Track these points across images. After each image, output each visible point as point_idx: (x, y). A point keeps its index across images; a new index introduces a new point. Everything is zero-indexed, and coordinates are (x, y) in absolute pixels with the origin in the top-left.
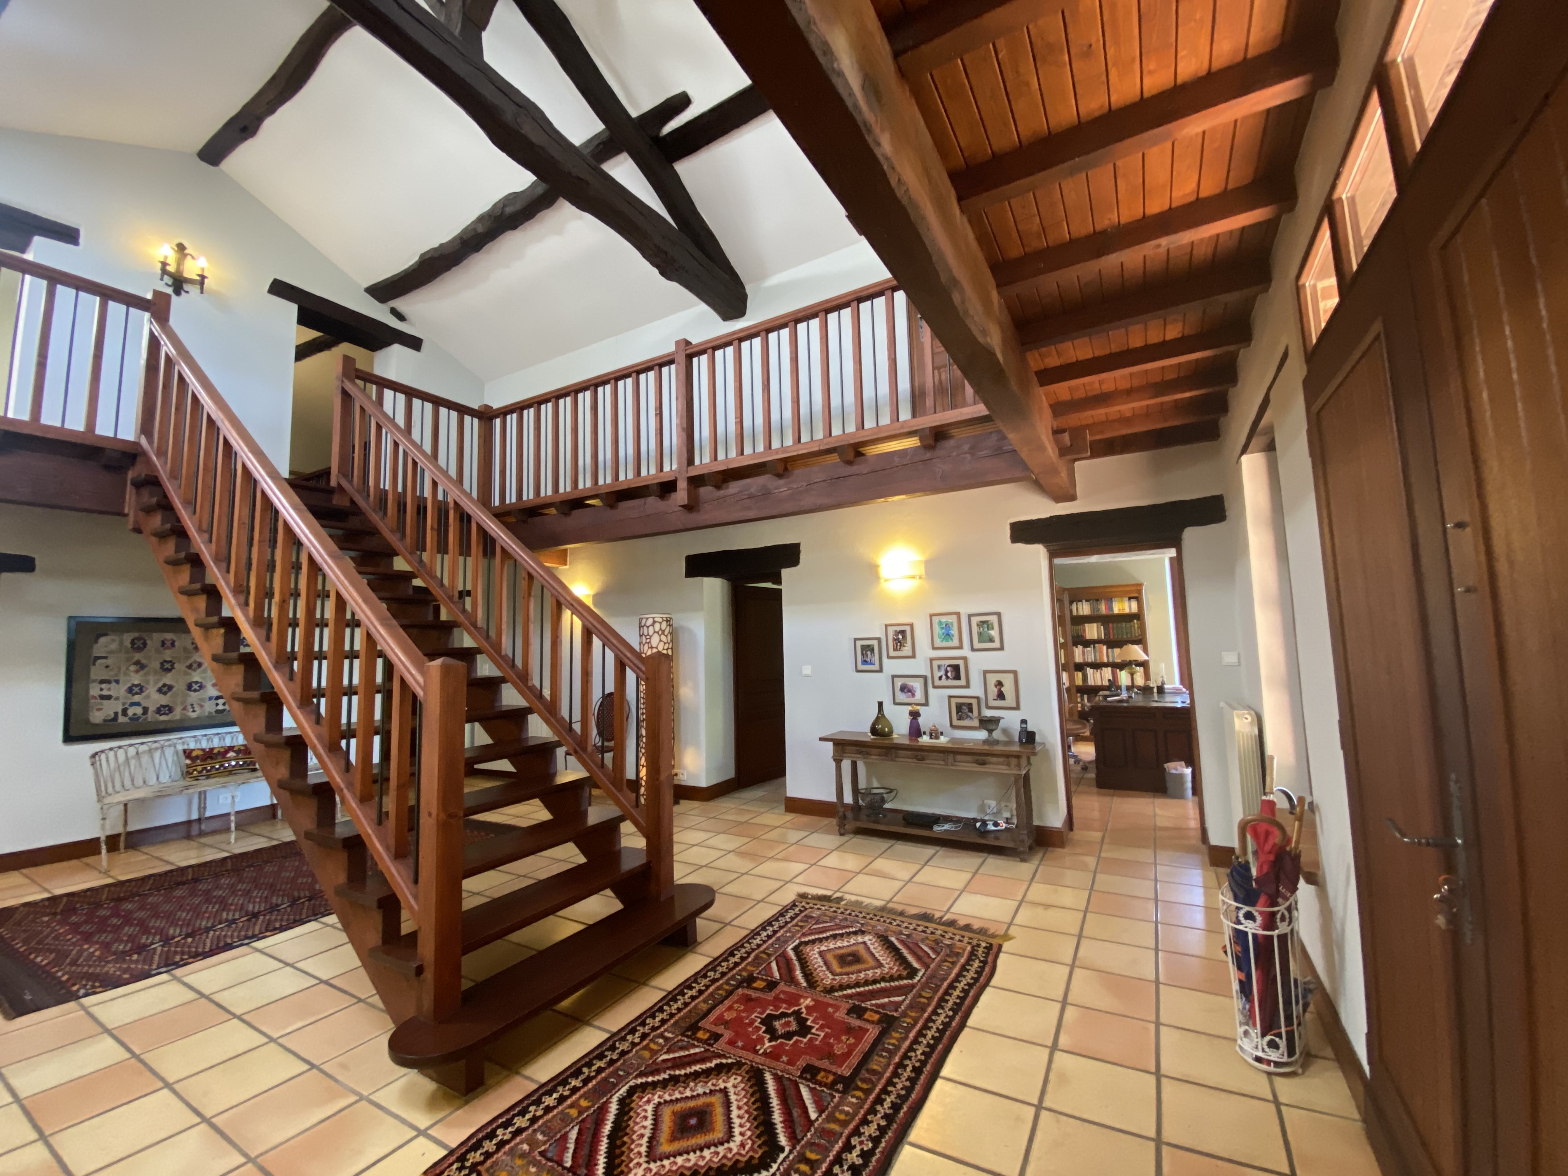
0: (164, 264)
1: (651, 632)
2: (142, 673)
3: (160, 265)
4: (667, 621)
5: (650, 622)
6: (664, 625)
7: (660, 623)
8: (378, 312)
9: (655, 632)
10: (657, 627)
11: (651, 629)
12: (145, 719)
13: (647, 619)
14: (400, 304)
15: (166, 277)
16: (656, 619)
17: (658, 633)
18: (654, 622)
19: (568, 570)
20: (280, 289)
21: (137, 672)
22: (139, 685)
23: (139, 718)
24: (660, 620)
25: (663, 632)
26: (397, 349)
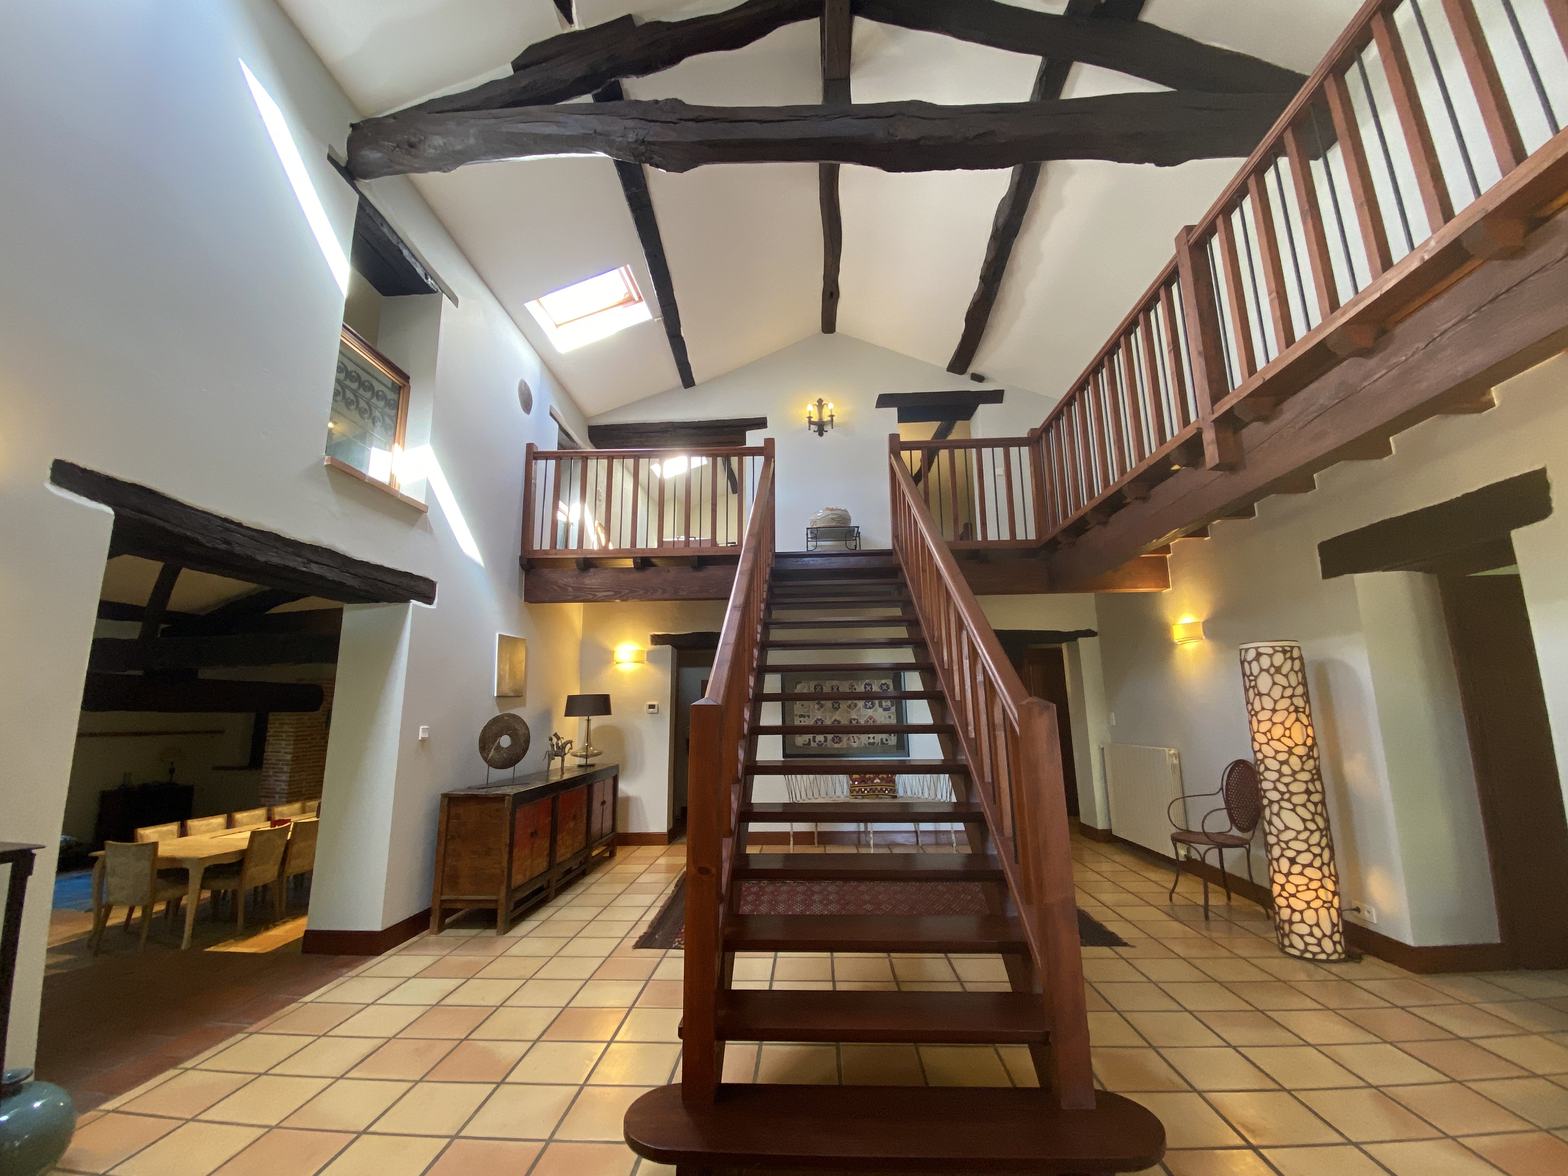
0: (810, 418)
1: (1256, 671)
2: (822, 710)
3: (807, 419)
4: (1284, 652)
5: (1251, 655)
6: (1279, 659)
7: (1271, 656)
8: (963, 384)
9: (1262, 670)
10: (1265, 662)
11: (1255, 665)
12: (826, 745)
13: (1247, 650)
14: (976, 367)
15: (812, 427)
16: (1261, 650)
17: (1267, 671)
18: (1259, 655)
19: (1172, 593)
20: (885, 401)
21: (819, 709)
22: (820, 719)
23: (822, 744)
24: (1270, 651)
25: (1278, 670)
26: (983, 410)
